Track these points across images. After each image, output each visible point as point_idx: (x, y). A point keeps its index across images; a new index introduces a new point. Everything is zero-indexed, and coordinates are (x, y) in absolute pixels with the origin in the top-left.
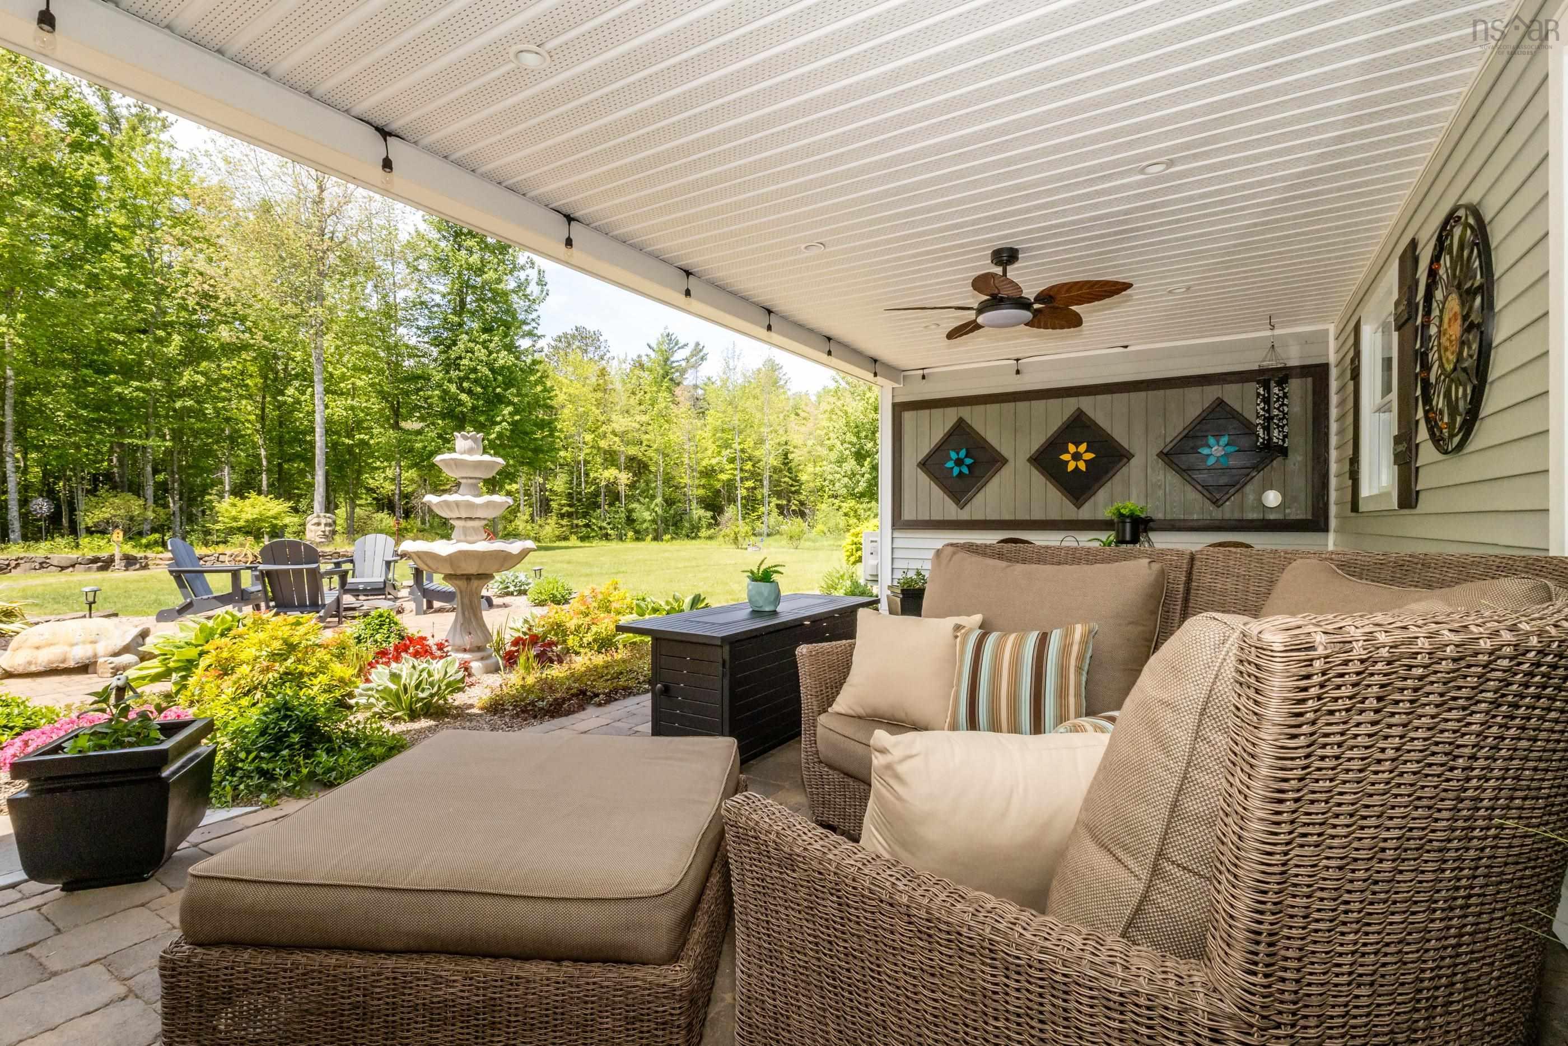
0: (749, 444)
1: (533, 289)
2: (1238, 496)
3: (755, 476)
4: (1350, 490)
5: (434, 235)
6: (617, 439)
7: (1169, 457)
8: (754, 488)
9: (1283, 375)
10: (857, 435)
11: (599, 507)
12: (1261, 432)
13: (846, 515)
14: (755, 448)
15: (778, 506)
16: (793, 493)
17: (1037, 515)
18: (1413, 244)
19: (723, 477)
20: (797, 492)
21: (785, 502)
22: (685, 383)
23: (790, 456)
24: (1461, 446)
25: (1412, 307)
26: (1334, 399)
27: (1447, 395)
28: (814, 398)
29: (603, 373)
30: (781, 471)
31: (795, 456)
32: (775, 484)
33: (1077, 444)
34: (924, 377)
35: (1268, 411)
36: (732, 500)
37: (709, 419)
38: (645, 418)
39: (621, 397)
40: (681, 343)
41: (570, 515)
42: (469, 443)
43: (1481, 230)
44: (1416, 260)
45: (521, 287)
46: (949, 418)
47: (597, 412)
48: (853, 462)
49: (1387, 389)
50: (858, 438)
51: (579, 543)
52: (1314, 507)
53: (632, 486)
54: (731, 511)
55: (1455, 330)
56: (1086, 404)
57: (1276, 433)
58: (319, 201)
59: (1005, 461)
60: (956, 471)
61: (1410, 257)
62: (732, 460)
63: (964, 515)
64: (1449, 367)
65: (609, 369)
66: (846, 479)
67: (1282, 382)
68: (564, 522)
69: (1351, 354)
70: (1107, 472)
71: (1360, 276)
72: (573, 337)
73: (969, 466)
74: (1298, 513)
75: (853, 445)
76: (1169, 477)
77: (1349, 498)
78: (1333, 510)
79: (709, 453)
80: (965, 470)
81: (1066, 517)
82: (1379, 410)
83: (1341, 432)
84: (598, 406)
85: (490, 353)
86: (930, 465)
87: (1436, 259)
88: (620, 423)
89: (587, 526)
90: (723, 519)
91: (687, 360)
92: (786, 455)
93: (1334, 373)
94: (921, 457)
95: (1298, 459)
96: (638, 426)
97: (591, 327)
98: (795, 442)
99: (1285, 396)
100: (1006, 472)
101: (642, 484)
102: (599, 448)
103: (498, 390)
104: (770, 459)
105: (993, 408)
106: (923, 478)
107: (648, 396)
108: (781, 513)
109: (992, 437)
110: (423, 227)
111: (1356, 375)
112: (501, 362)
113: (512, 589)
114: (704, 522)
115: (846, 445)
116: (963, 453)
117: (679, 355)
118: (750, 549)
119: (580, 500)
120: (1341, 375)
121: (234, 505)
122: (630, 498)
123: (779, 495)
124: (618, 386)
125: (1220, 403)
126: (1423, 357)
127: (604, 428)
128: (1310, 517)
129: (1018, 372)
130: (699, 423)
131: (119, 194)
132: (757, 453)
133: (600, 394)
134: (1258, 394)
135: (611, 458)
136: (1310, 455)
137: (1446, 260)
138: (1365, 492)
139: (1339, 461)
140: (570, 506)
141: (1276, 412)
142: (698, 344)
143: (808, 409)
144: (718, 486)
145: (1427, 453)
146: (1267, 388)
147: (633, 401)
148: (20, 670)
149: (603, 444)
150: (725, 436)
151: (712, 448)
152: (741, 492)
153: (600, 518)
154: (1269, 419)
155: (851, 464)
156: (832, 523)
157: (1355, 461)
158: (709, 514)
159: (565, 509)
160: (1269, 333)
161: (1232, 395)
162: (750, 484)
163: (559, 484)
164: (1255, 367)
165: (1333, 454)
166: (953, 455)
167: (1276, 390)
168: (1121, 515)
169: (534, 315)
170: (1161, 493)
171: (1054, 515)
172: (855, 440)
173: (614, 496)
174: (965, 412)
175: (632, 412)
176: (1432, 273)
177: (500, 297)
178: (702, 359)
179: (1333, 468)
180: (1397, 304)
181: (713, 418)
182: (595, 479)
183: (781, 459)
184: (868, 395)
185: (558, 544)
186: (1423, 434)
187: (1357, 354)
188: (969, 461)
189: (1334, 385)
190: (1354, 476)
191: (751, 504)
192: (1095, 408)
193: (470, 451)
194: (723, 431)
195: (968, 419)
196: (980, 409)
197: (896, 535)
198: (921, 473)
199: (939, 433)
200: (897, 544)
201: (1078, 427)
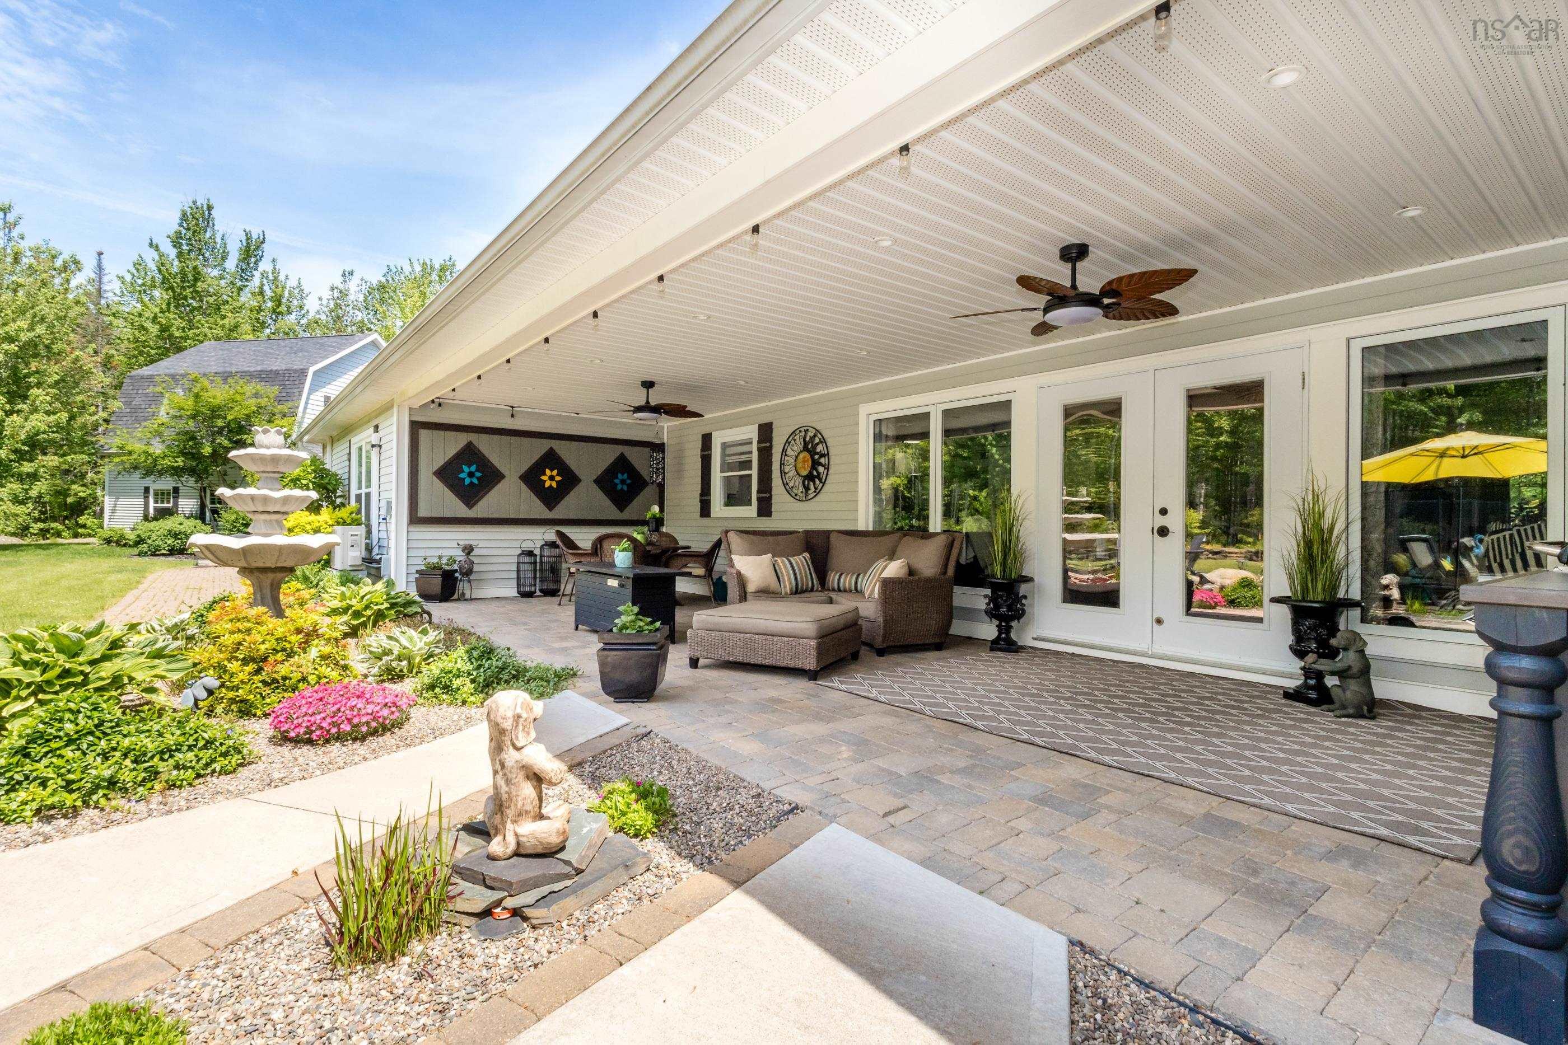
4: (699, 507)
7: (601, 484)
17: (524, 515)
18: (771, 423)
26: (669, 461)
27: (802, 482)
33: (552, 470)
35: (657, 465)
46: (461, 440)
56: (556, 445)
59: (502, 476)
60: (467, 481)
61: (765, 426)
64: (803, 474)
69: (697, 445)
70: (567, 490)
73: (478, 478)
76: (599, 494)
77: (697, 510)
80: (475, 481)
81: (543, 517)
86: (447, 474)
87: (792, 436)
94: (436, 468)
100: (504, 484)
105: (494, 438)
106: (437, 483)
109: (496, 459)
116: (473, 469)
125: (622, 455)
126: (781, 466)
129: (512, 416)
134: (653, 456)
138: (716, 509)
141: (660, 466)
145: (783, 499)
154: (657, 469)
157: (705, 494)
166: (465, 469)
171: (534, 515)
174: (473, 437)
176: (789, 440)
186: (779, 491)
188: (478, 475)
190: (705, 501)
195: (475, 443)
196: (484, 437)
197: (411, 529)
198: (434, 478)
199: (452, 451)
200: (412, 536)
201: (550, 459)
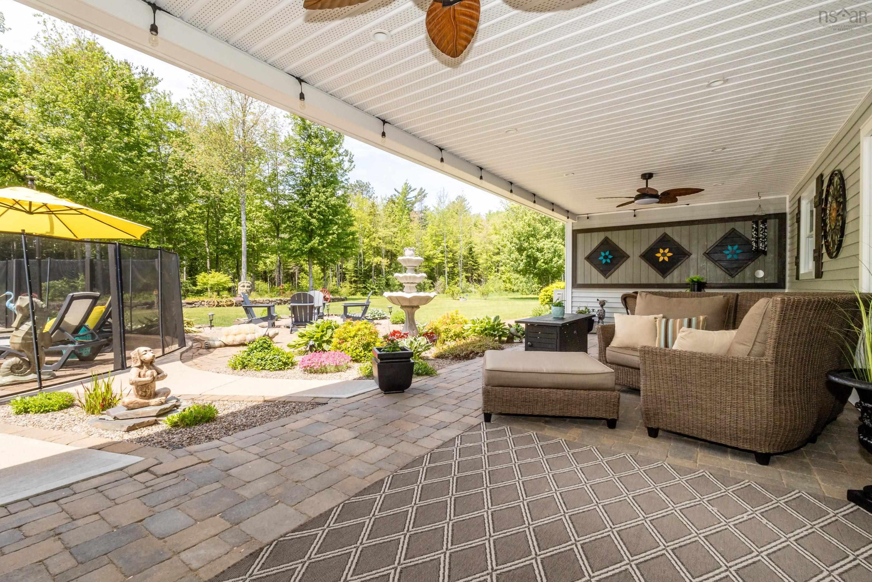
0: (451, 243)
1: (346, 165)
2: (743, 272)
3: (453, 260)
4: (795, 270)
5: (298, 138)
6: (381, 241)
7: (708, 255)
8: (454, 267)
9: (765, 219)
10: (519, 239)
11: (371, 278)
12: (754, 244)
13: (504, 281)
14: (454, 246)
15: (467, 277)
16: (475, 270)
17: (644, 281)
18: (822, 175)
19: (437, 261)
20: (477, 269)
21: (470, 275)
22: (415, 210)
23: (473, 250)
24: (836, 256)
25: (821, 200)
26: (788, 229)
27: (832, 238)
28: (484, 218)
29: (373, 205)
30: (468, 258)
31: (476, 250)
32: (465, 264)
33: (664, 249)
34: (588, 218)
35: (757, 235)
36: (441, 273)
37: (429, 230)
38: (395, 230)
39: (383, 219)
40: (412, 189)
41: (355, 282)
42: (412, 252)
43: (842, 180)
44: (822, 182)
45: (340, 164)
46: (601, 236)
47: (370, 226)
48: (517, 253)
49: (811, 230)
50: (520, 240)
51: (362, 297)
52: (779, 278)
53: (389, 266)
54: (441, 280)
55: (834, 214)
56: (669, 231)
57: (761, 245)
58: (244, 123)
59: (629, 257)
60: (604, 261)
61: (820, 179)
62: (442, 252)
63: (608, 281)
64: (833, 227)
65: (376, 203)
66: (513, 263)
67: (764, 222)
68: (353, 285)
69: (796, 211)
70: (678, 262)
71: (801, 178)
72: (355, 186)
73: (610, 259)
74: (772, 279)
75: (517, 244)
76: (709, 264)
77: (795, 274)
78: (788, 279)
79: (429, 248)
80: (609, 261)
81: (658, 282)
82: (808, 237)
83: (792, 244)
84: (371, 223)
85: (327, 198)
86: (591, 258)
87: (829, 186)
88: (382, 232)
89: (365, 287)
90: (437, 284)
91: (416, 197)
92: (471, 249)
93: (788, 217)
94: (586, 255)
95: (771, 257)
96: (392, 234)
97: (365, 181)
98: (475, 242)
99: (766, 228)
100: (629, 261)
101: (393, 265)
102: (371, 246)
103: (330, 217)
104: (461, 251)
105: (622, 232)
106: (587, 264)
107: (397, 217)
108: (468, 281)
109: (622, 246)
110: (292, 134)
111: (798, 221)
112: (333, 202)
113: (377, 316)
114: (427, 286)
115: (513, 244)
116: (607, 253)
117: (412, 195)
118: (461, 300)
119: (361, 274)
120: (792, 219)
121: (205, 277)
122: (388, 273)
123: (466, 271)
124: (381, 213)
125: (733, 230)
126: (824, 221)
127: (374, 235)
128: (776, 282)
129: (635, 216)
130: (423, 232)
131: (147, 122)
132: (455, 248)
133: (371, 217)
134: (753, 228)
135: (377, 252)
136: (777, 253)
137: (832, 187)
138: (802, 271)
139: (791, 257)
140: (357, 277)
141: (761, 236)
142: (421, 189)
143: (483, 224)
144: (434, 266)
145: (826, 257)
146: (757, 225)
147: (390, 220)
148: (231, 344)
149: (374, 244)
150: (437, 239)
151: (431, 246)
152: (447, 270)
153: (372, 284)
154: (758, 238)
155: (516, 255)
156: (497, 286)
157: (798, 258)
158: (430, 281)
159: (354, 278)
160: (757, 199)
161: (739, 227)
162: (451, 265)
163: (350, 265)
164: (751, 214)
165: (788, 254)
166: (603, 254)
167: (761, 226)
168: (693, 281)
169: (346, 177)
170: (704, 271)
171: (652, 281)
172: (518, 242)
173: (378, 270)
174: (608, 234)
175: (389, 226)
176: (828, 191)
177: (328, 168)
178: (424, 196)
179: (788, 260)
180: (815, 197)
181: (430, 230)
182: (369, 262)
183: (468, 251)
184: (525, 217)
185: (350, 297)
186: (824, 250)
187: (799, 213)
188: (610, 257)
189: (788, 222)
190: (797, 264)
191: (452, 275)
192: (673, 233)
193: (412, 255)
194: (436, 236)
195: (610, 237)
196: (616, 233)
197: (574, 290)
198: (586, 262)
199: (596, 244)
200: (574, 295)
201: (664, 241)
